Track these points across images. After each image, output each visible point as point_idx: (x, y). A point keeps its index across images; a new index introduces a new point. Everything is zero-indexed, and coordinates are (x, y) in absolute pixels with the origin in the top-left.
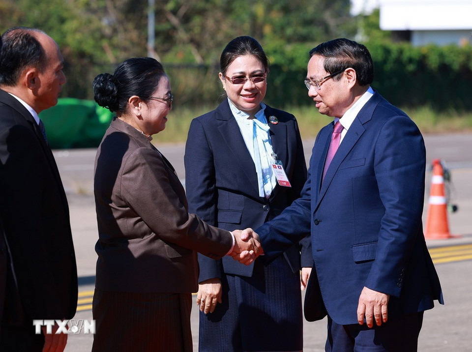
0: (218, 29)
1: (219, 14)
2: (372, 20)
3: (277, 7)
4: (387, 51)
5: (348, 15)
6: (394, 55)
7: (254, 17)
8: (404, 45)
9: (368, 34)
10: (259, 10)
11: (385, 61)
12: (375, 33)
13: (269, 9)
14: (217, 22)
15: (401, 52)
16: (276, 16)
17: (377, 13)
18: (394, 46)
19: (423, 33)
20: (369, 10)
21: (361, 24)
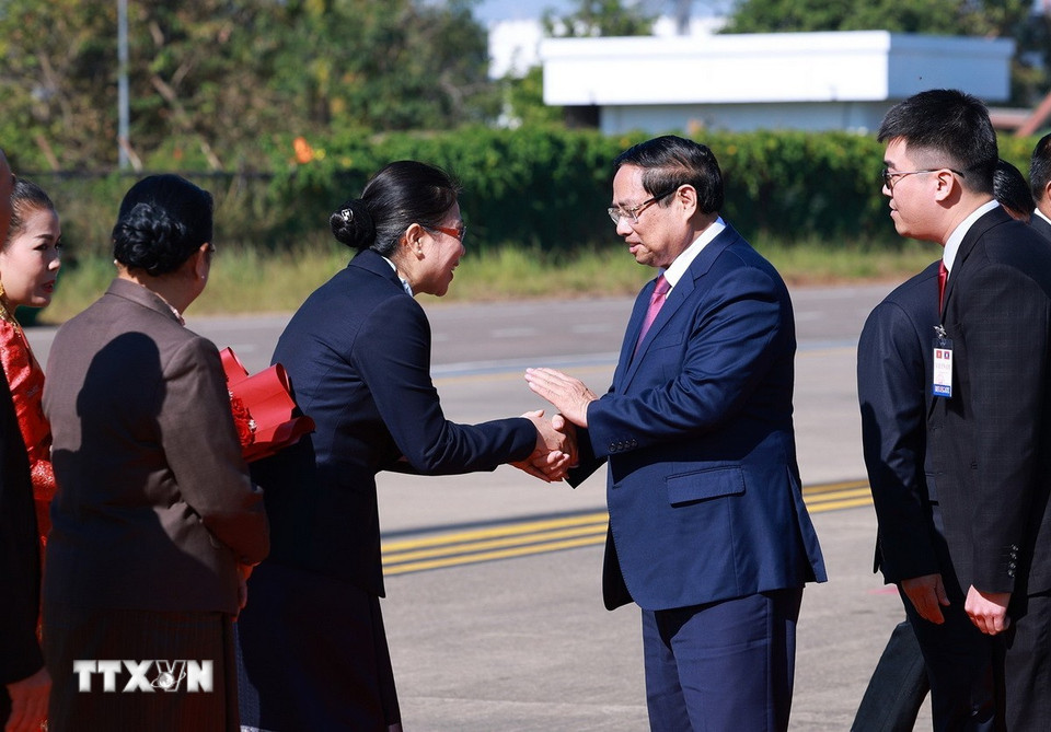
0: (248, 106)
1: (248, 79)
2: (529, 86)
3: (355, 65)
4: (558, 145)
5: (486, 80)
6: (571, 151)
7: (312, 85)
8: (589, 134)
9: (521, 114)
10: (321, 70)
11: (554, 163)
12: (533, 110)
13: (340, 69)
14: (246, 93)
15: (583, 145)
16: (354, 82)
17: (537, 75)
18: (570, 135)
19: (620, 109)
20: (522, 70)
21: (508, 94)
